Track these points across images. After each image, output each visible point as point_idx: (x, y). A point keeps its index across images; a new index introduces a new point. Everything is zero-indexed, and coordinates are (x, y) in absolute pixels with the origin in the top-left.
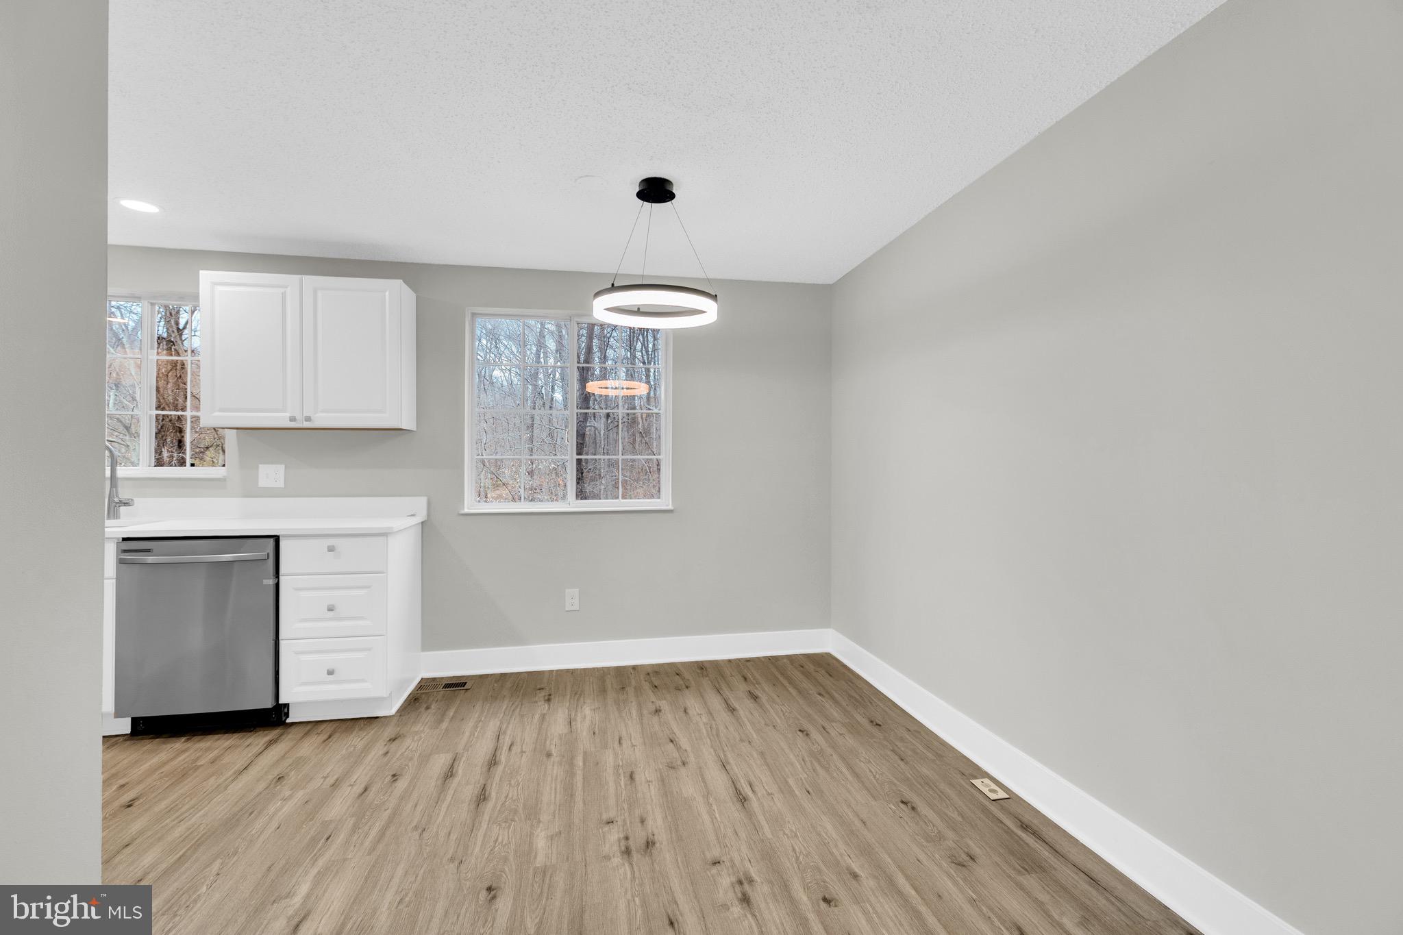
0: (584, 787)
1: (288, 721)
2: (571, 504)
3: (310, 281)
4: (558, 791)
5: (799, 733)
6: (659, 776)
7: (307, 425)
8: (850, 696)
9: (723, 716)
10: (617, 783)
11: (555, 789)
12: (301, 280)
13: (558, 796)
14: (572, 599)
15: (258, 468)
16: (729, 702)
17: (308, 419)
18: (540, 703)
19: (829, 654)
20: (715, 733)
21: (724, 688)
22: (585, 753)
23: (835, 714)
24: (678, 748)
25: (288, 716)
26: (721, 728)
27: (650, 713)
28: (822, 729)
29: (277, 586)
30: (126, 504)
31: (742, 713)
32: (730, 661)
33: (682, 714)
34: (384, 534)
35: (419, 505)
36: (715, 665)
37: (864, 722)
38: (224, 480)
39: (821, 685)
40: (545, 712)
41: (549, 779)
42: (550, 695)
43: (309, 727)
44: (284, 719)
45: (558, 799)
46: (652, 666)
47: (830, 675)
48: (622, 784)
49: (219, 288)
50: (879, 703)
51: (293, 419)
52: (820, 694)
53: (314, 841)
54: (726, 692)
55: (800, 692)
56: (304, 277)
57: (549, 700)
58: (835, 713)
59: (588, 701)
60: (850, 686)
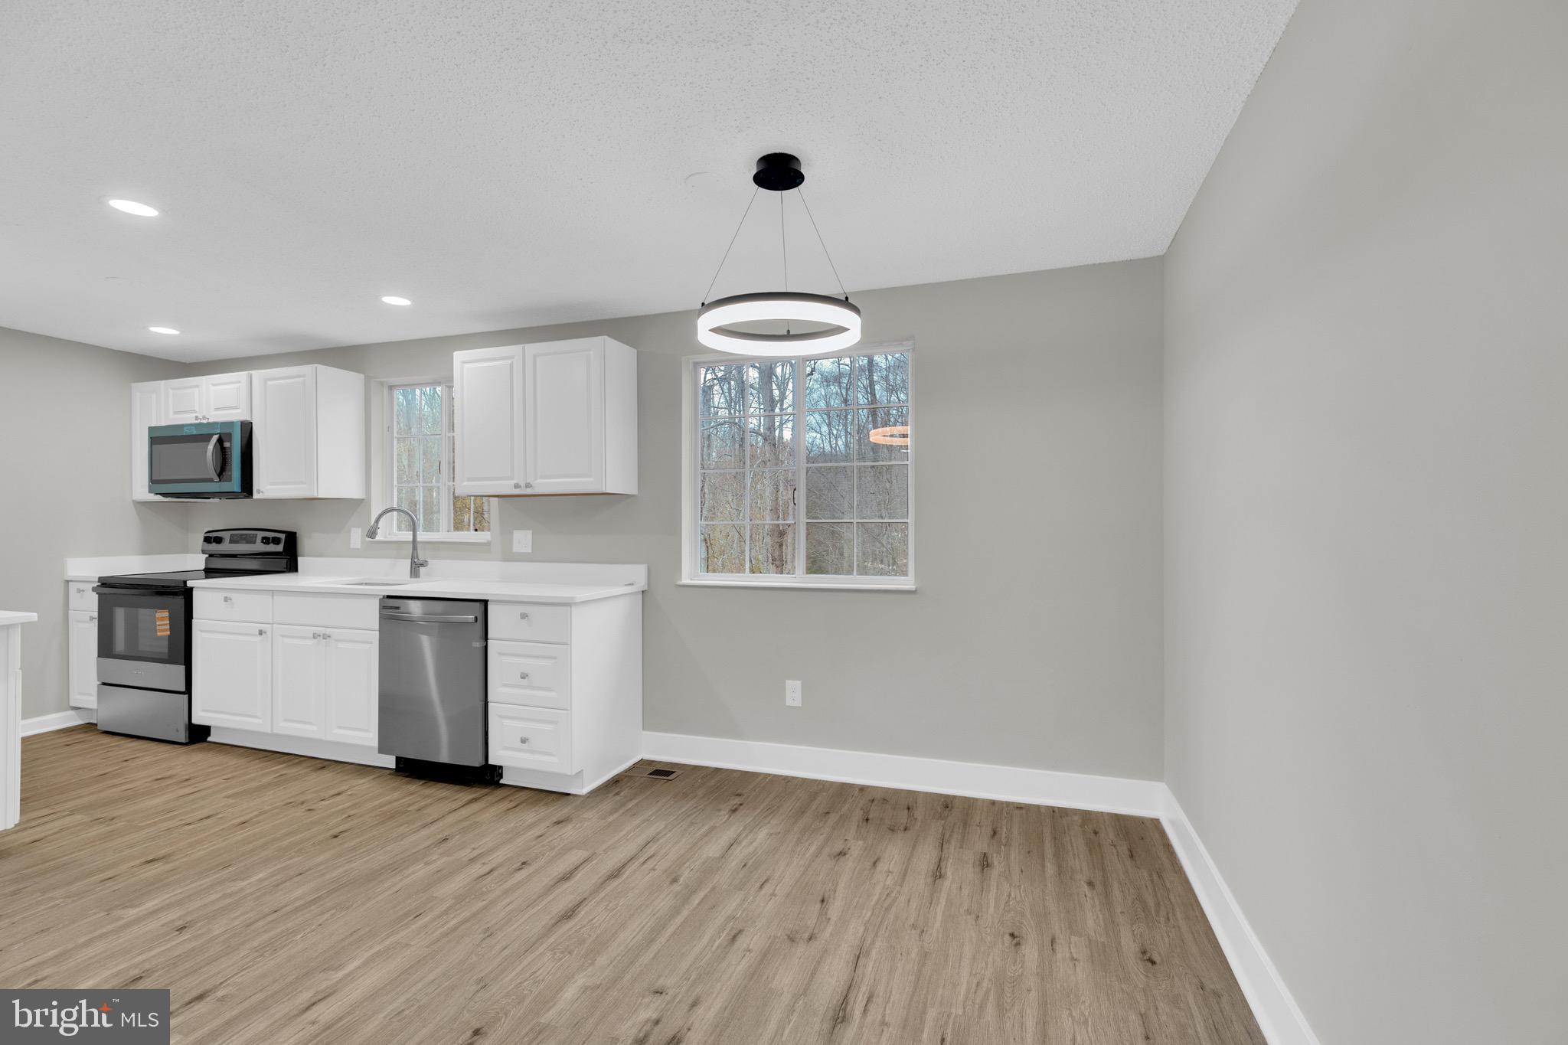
0: (674, 933)
1: (502, 781)
2: (798, 578)
3: (533, 348)
4: (643, 930)
5: (1007, 938)
6: (767, 945)
7: (529, 491)
8: (1140, 898)
9: (919, 881)
10: (712, 940)
11: (643, 927)
12: (524, 349)
13: (637, 937)
14: (793, 692)
15: (512, 533)
16: (943, 864)
17: (528, 486)
18: (722, 813)
19: (1156, 823)
20: (886, 905)
21: (953, 843)
22: (713, 889)
23: (1090, 922)
24: (823, 915)
25: (502, 777)
26: (902, 899)
27: (829, 855)
28: (1048, 943)
29: (486, 647)
30: (422, 565)
31: (948, 884)
32: (993, 803)
33: (868, 865)
34: (568, 604)
35: (637, 574)
36: (970, 803)
37: (1130, 947)
38: (488, 544)
39: (1104, 870)
40: (717, 825)
41: (650, 911)
42: (741, 805)
43: (514, 790)
44: (496, 779)
45: (632, 944)
46: (887, 790)
47: (1132, 856)
48: (717, 944)
49: (466, 366)
50: (1182, 923)
51: (517, 486)
52: (1090, 884)
53: (407, 915)
54: (952, 849)
55: (1060, 873)
56: (527, 346)
57: (734, 811)
58: (1091, 919)
59: (774, 822)
60: (1152, 881)
